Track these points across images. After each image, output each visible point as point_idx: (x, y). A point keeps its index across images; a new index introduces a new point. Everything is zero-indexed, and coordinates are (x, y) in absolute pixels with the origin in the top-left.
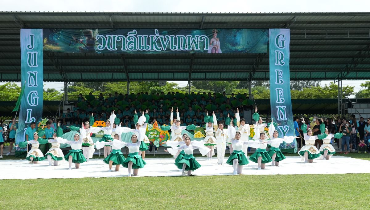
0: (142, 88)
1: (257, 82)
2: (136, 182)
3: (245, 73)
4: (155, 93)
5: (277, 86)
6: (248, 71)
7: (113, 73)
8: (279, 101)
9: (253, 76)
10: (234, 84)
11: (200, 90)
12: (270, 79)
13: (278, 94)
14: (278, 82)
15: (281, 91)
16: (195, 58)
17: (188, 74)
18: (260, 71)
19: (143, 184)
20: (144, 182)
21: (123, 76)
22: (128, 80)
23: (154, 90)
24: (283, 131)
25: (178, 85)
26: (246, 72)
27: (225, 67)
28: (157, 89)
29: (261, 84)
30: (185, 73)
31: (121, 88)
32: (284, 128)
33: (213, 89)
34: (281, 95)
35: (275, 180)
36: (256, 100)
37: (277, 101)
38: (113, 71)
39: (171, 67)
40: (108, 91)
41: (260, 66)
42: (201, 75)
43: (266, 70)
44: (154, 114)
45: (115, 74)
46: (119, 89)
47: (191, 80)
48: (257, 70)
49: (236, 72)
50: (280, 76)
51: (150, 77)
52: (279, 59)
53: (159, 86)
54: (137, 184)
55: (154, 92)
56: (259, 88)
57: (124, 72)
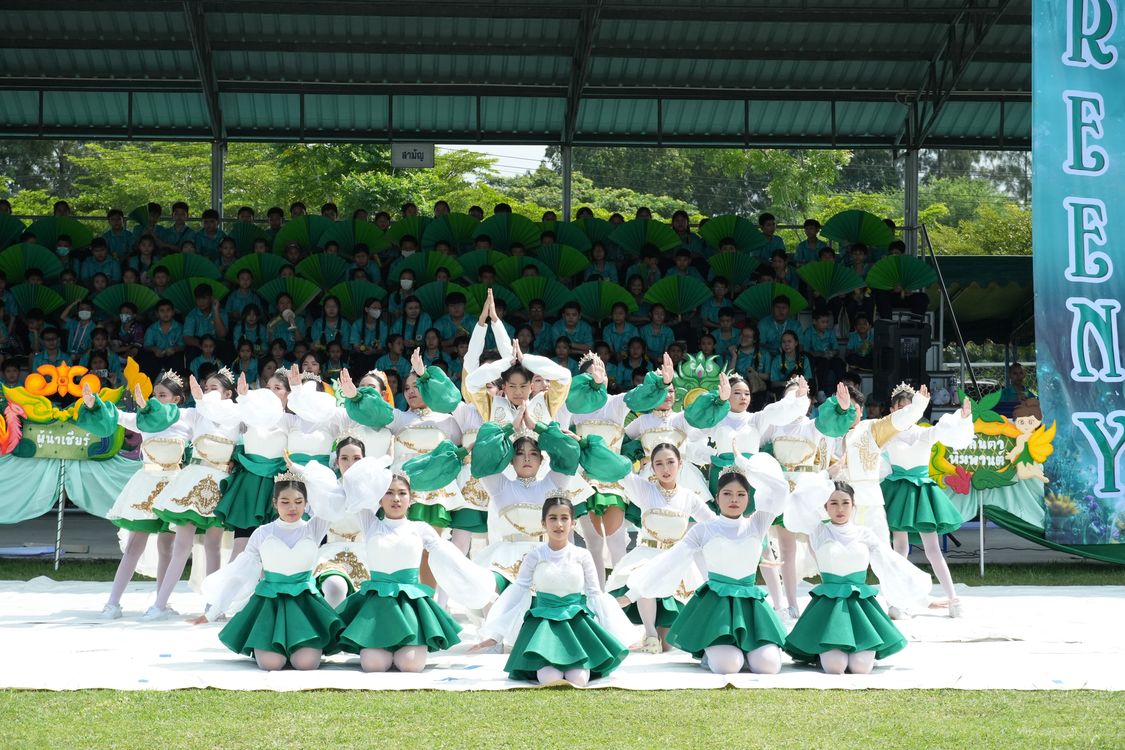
0: (294, 180)
1: (940, 156)
2: (285, 718)
3: (887, 107)
4: (370, 207)
5: (1069, 186)
6: (902, 92)
7: (131, 89)
8: (1080, 271)
9: (930, 123)
10: (821, 168)
11: (616, 192)
12: (1036, 144)
13: (1080, 232)
14: (1079, 164)
15: (1093, 212)
16: (602, 17)
17: (559, 105)
18: (970, 93)
19: (330, 732)
20: (330, 721)
21: (190, 108)
22: (220, 133)
23: (366, 193)
24: (1103, 445)
25: (493, 167)
26: (889, 98)
27: (770, 67)
28: (378, 185)
29: (962, 169)
30: (542, 101)
31: (167, 178)
32: (1106, 425)
33: (688, 191)
34: (1094, 237)
35: (1068, 718)
36: (945, 261)
37: (1072, 268)
38: (130, 83)
39: (462, 62)
40: (92, 192)
41: (973, 69)
42: (636, 114)
43: (1003, 93)
44: (364, 327)
45: (141, 98)
46: (155, 179)
47: (577, 137)
48: (954, 92)
49: (833, 98)
50: (1091, 130)
51: (344, 120)
52: (1086, 31)
53: (389, 169)
54: (292, 732)
55: (362, 203)
56: (951, 190)
57: (195, 88)
